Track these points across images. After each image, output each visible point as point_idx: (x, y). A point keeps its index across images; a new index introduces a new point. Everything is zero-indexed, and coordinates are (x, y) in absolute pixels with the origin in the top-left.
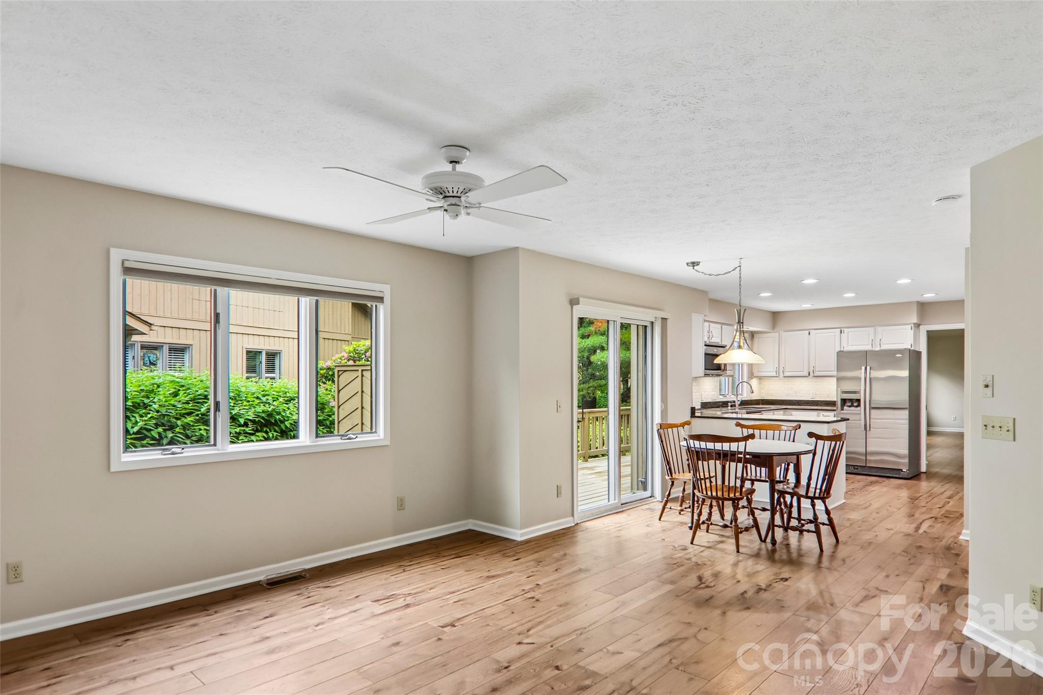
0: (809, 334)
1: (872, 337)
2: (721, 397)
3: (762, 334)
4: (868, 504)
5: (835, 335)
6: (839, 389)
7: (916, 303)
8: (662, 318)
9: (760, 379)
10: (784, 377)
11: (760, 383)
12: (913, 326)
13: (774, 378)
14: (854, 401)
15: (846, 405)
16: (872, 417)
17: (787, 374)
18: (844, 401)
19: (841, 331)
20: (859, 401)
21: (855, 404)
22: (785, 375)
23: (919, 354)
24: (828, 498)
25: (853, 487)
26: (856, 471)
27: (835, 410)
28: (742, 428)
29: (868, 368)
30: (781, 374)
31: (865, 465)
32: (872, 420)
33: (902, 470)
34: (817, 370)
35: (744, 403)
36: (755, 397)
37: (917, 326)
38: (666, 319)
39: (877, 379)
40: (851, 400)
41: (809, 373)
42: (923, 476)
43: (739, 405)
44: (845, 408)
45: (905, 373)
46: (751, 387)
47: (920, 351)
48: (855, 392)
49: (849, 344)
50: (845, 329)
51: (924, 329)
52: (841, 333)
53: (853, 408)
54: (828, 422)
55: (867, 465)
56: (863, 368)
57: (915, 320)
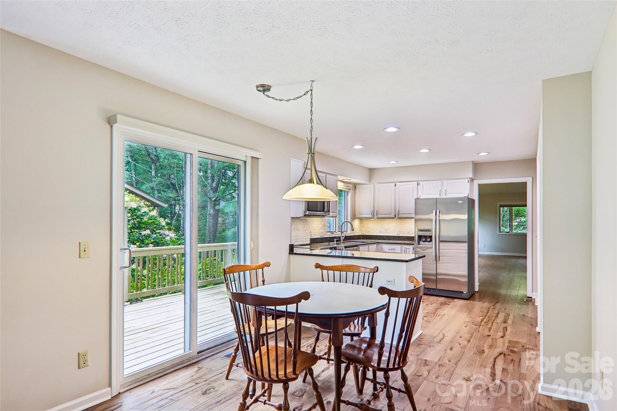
0: (395, 186)
1: (440, 188)
2: (329, 233)
3: (362, 186)
4: (441, 336)
5: (413, 186)
6: (416, 228)
7: (471, 162)
8: (252, 157)
9: (361, 219)
10: (377, 218)
11: (361, 223)
12: (469, 180)
13: (371, 219)
14: (428, 237)
15: (422, 240)
16: (441, 248)
17: (379, 216)
18: (420, 237)
19: (418, 183)
20: (431, 237)
21: (428, 240)
22: (378, 217)
23: (473, 201)
24: (404, 366)
25: (427, 311)
26: (429, 292)
27: (414, 244)
28: (322, 270)
29: (438, 211)
30: (376, 217)
31: (436, 288)
32: (440, 250)
33: (463, 292)
34: (401, 213)
35: (347, 238)
36: (357, 233)
37: (472, 180)
38: (258, 158)
39: (443, 220)
40: (425, 237)
41: (395, 215)
42: (477, 294)
43: (343, 240)
44: (421, 242)
45: (465, 217)
46: (352, 226)
47: (474, 199)
48: (429, 231)
49: (424, 194)
50: (420, 182)
51: (476, 183)
52: (418, 185)
53: (426, 243)
54: (407, 261)
55: (437, 288)
56: (434, 211)
57: (471, 175)
